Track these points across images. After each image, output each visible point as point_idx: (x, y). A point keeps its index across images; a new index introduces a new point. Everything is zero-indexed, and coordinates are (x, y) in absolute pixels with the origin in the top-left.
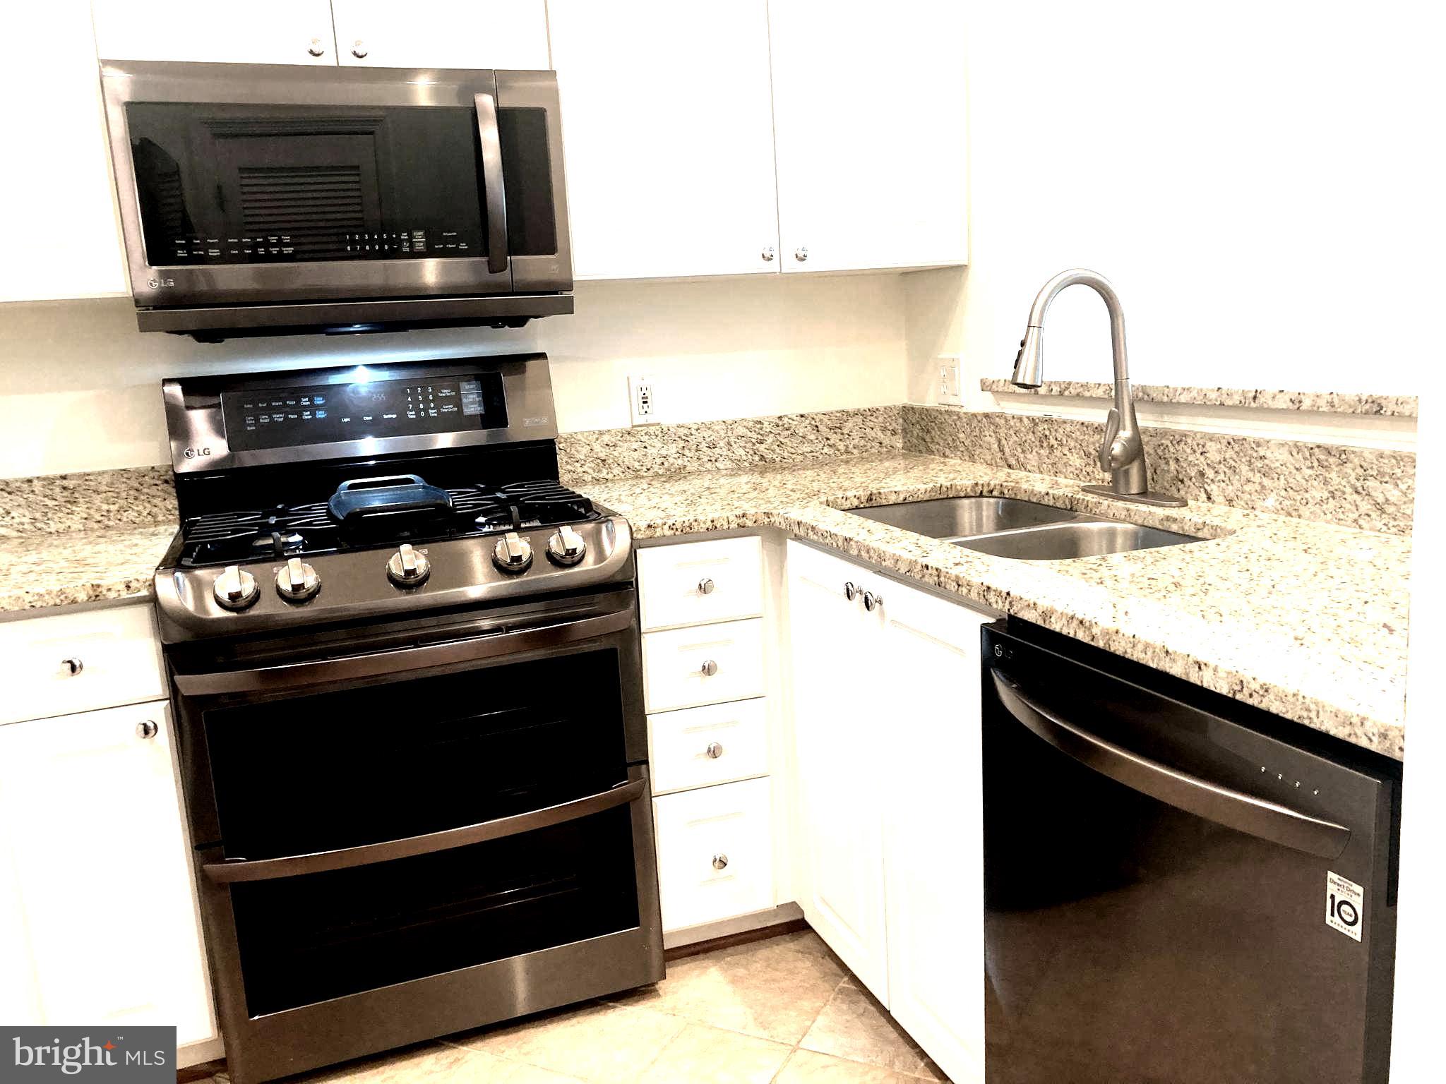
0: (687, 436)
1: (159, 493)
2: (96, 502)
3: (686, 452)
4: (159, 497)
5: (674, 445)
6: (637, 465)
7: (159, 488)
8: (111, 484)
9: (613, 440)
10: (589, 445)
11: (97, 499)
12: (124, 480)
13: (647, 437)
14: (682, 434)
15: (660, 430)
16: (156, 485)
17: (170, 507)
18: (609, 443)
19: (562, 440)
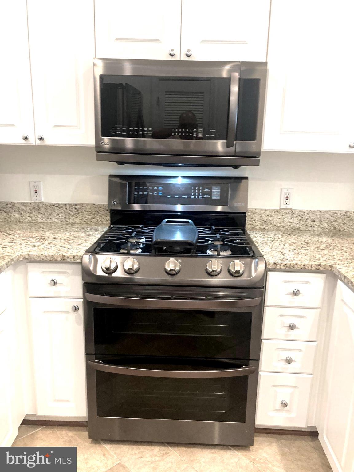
0: (302, 215)
1: (105, 214)
2: (84, 214)
3: (301, 222)
4: (104, 215)
5: (296, 219)
6: (279, 225)
7: (105, 212)
8: (90, 209)
9: (271, 213)
10: (260, 214)
11: (85, 214)
12: (94, 208)
13: (285, 214)
14: (300, 214)
15: (291, 212)
16: (104, 211)
17: (107, 219)
18: (269, 215)
19: (250, 212)
